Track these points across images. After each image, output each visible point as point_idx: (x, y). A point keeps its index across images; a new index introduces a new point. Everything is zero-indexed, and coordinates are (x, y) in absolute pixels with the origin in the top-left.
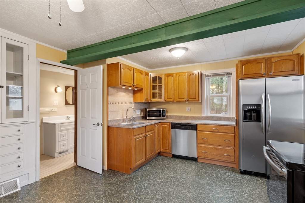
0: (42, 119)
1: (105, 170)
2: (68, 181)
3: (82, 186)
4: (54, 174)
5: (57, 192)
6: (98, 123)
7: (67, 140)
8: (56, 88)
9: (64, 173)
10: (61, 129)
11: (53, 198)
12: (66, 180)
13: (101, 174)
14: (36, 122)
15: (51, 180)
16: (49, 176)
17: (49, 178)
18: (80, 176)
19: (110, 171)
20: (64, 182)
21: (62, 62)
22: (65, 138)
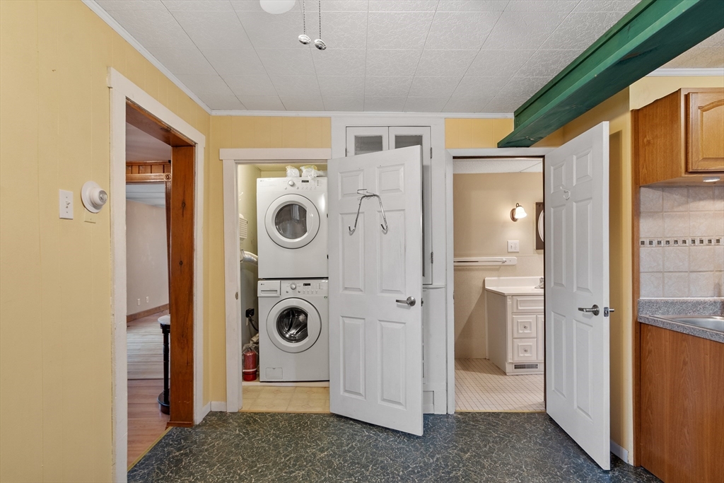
0: (484, 281)
1: (628, 465)
2: (506, 444)
3: (533, 476)
4: (485, 413)
5: (469, 459)
6: (595, 306)
7: (534, 338)
8: (513, 212)
9: (508, 419)
10: (520, 308)
11: (455, 470)
12: (503, 439)
13: (606, 472)
14: (446, 287)
15: (474, 425)
16: (475, 413)
17: (474, 417)
18: (540, 445)
19: (645, 476)
20: (496, 443)
21: (502, 145)
22: (529, 331)
